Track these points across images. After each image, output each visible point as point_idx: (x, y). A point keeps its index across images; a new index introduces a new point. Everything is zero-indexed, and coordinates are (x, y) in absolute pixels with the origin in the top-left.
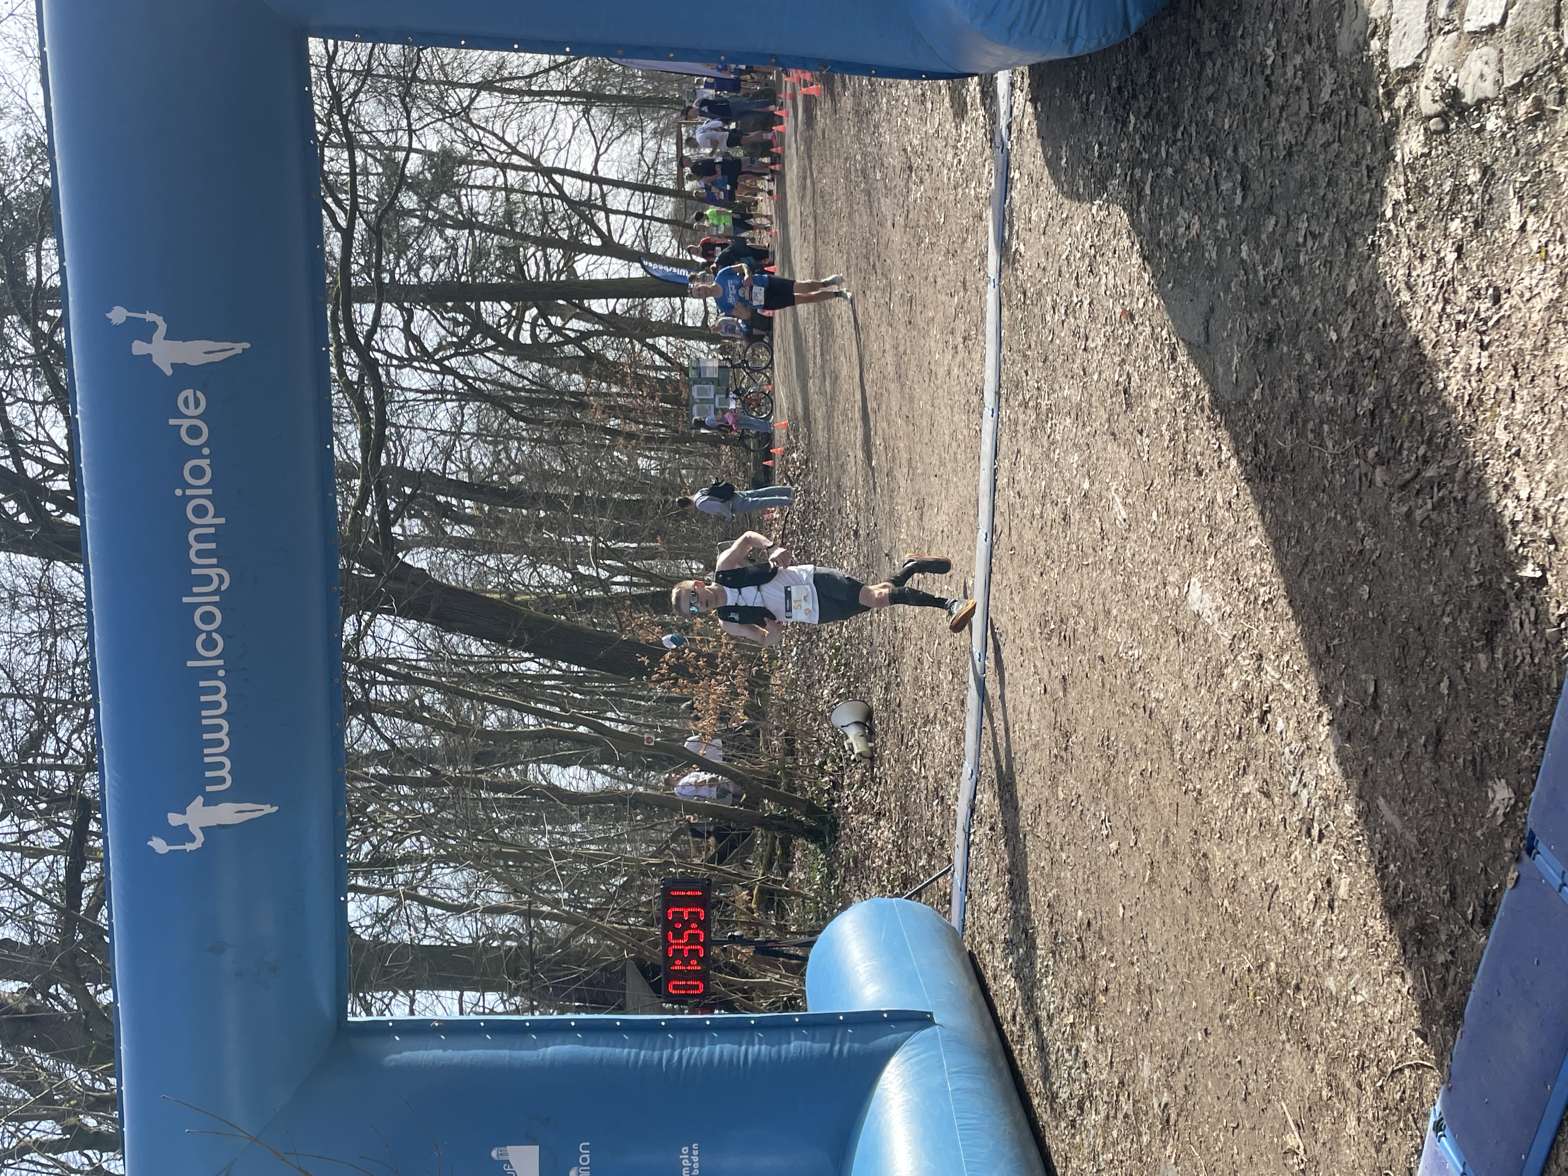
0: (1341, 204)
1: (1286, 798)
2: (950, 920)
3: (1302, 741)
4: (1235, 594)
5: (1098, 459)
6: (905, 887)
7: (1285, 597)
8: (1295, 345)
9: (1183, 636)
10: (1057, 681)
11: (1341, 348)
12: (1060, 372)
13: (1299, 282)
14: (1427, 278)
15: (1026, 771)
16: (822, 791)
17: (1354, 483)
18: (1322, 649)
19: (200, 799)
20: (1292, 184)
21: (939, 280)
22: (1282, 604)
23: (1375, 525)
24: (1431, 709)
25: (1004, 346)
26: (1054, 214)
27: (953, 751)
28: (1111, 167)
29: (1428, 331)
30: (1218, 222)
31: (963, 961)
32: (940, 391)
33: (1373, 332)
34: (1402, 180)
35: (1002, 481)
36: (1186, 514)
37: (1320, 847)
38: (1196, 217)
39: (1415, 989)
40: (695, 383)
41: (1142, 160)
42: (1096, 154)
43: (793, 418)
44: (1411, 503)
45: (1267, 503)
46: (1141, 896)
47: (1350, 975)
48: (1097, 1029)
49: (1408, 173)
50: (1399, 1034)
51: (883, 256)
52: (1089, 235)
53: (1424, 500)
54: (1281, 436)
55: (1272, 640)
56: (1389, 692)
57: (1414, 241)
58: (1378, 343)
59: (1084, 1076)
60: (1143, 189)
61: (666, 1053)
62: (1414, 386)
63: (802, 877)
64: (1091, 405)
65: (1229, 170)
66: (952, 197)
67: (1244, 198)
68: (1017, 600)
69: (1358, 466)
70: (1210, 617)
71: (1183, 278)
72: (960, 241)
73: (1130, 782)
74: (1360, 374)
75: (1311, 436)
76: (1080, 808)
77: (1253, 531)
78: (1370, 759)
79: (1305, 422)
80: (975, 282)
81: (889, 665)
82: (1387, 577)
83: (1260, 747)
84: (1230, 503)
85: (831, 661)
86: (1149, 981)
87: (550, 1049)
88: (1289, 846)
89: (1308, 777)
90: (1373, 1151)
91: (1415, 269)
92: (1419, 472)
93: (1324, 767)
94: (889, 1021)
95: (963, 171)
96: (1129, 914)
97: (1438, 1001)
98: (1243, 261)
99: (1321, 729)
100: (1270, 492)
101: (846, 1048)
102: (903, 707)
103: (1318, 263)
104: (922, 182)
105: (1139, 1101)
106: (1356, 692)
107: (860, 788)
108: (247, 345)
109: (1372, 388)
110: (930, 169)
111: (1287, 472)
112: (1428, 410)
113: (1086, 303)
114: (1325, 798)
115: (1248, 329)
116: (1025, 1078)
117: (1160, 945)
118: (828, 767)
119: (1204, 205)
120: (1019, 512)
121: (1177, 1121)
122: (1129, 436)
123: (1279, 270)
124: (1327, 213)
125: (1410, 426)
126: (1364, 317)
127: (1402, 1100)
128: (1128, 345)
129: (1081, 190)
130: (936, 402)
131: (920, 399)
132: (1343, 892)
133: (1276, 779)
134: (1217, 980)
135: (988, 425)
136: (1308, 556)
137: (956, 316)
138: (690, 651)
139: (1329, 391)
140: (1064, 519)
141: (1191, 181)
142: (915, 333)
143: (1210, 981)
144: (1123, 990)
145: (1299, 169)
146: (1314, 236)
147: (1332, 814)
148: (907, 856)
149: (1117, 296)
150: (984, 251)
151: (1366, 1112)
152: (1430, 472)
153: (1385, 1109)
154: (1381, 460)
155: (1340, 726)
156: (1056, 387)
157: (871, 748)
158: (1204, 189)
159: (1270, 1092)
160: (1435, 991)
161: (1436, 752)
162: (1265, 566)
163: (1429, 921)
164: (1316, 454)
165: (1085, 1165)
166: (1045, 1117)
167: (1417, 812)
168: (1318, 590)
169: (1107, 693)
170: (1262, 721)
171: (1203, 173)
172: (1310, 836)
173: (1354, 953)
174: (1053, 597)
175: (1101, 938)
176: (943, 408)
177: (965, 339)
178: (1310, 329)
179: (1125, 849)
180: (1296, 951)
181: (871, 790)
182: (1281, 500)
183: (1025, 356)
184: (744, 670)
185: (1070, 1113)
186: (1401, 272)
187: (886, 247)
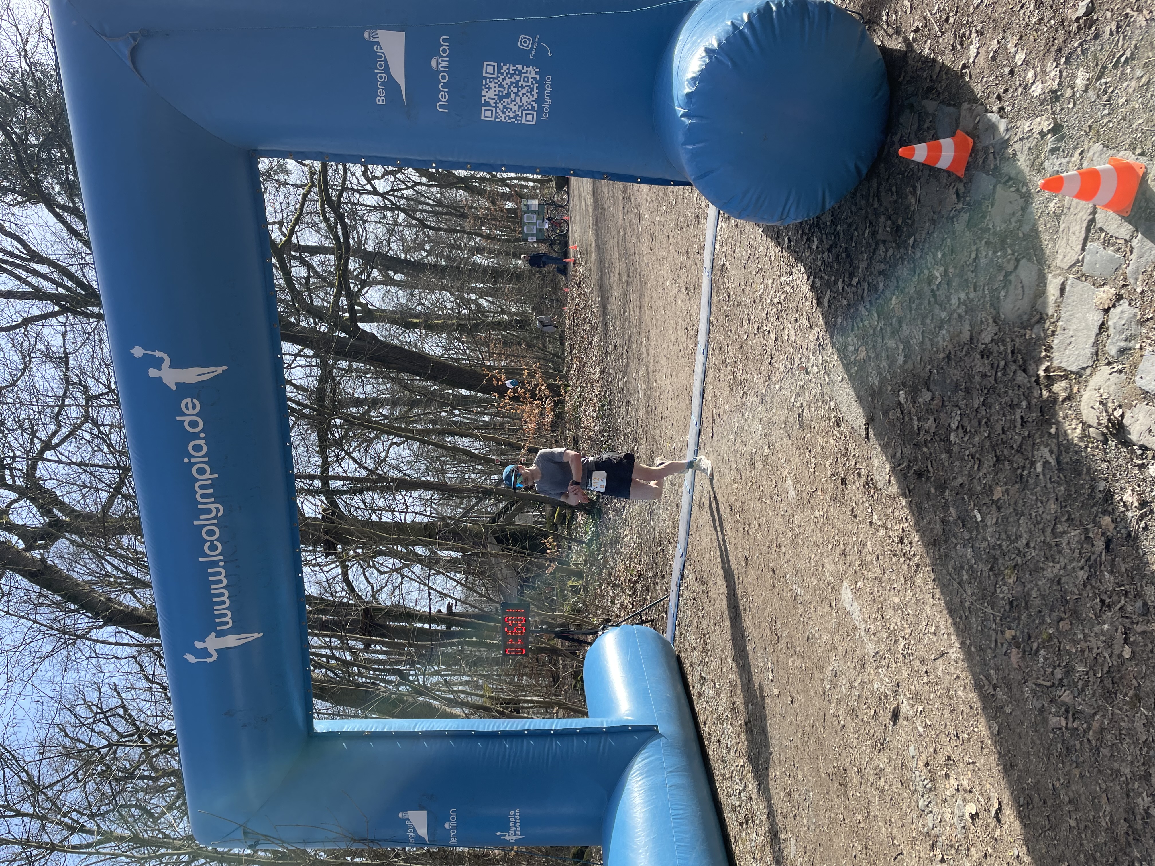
4: (879, 624)
9: (836, 613)
10: (741, 554)
11: (984, 530)
19: (213, 634)
27: (671, 528)
32: (669, 307)
33: (1016, 542)
36: (842, 533)
38: (864, 349)
40: (525, 213)
41: (823, 277)
44: (1045, 704)
52: (778, 294)
53: (1058, 714)
57: (1062, 502)
58: (1020, 553)
69: (995, 631)
70: (858, 621)
76: (754, 645)
89: (935, 810)
94: (631, 733)
98: (900, 403)
101: (607, 749)
108: (225, 368)
109: (1012, 582)
120: (719, 426)
122: (800, 446)
126: (1008, 524)
128: (803, 387)
135: (700, 358)
139: (970, 551)
146: (966, 431)
149: (797, 350)
150: (702, 245)
154: (1018, 646)
156: (748, 370)
177: (686, 288)
183: (727, 333)
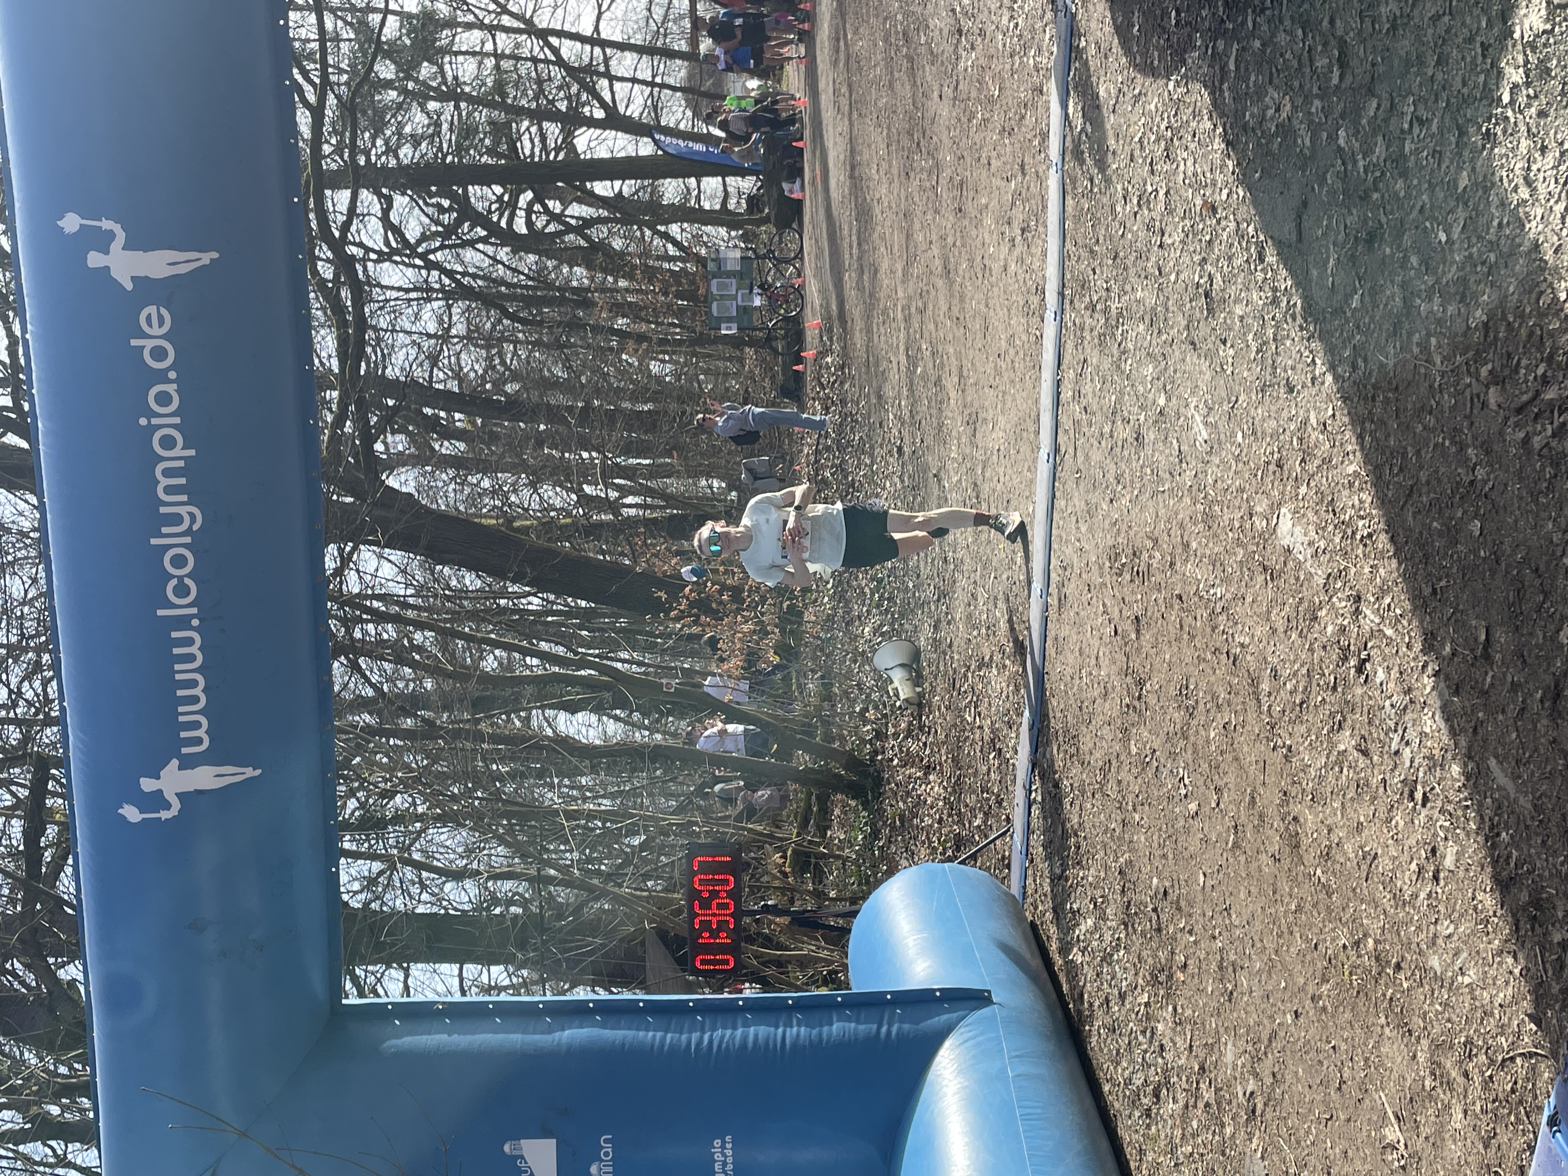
0: (1452, 86)
1: (1386, 757)
2: (1009, 887)
3: (1405, 693)
4: (1331, 528)
5: (1175, 372)
6: (958, 849)
7: (1387, 533)
8: (1399, 246)
9: (1272, 574)
10: (1129, 621)
11: (1451, 251)
12: (1132, 271)
13: (1404, 174)
14: (1549, 173)
15: (1094, 722)
16: (864, 742)
17: (1464, 404)
18: (1427, 591)
19: (175, 763)
20: (1396, 62)
21: (993, 162)
22: (1383, 541)
23: (1488, 453)
24: (1550, 660)
25: (1068, 240)
26: (1126, 89)
27: (1011, 698)
28: (1190, 36)
29: (1549, 234)
30: (1312, 104)
31: (1024, 933)
32: (995, 289)
33: (1487, 233)
34: (1520, 59)
35: (1067, 394)
36: (1275, 435)
37: (1424, 812)
38: (1287, 97)
39: (1528, 970)
40: (714, 277)
41: (1226, 31)
42: (1174, 22)
43: (827, 318)
44: (1529, 428)
45: (1367, 425)
46: (1224, 863)
47: (1456, 954)
48: (1175, 1009)
49: (1528, 52)
50: (1510, 1019)
51: (928, 132)
52: (1166, 115)
53: (1543, 425)
54: (1382, 350)
55: (1371, 581)
56: (1502, 640)
57: (1534, 130)
58: (1493, 246)
59: (1160, 1060)
60: (1226, 63)
61: (695, 1036)
62: (1534, 296)
63: (842, 837)
64: (1167, 310)
65: (1325, 44)
66: (1008, 67)
67: (1342, 77)
68: (1083, 529)
69: (1470, 385)
70: (1302, 553)
71: (1273, 167)
72: (1017, 117)
73: (1212, 735)
74: (1472, 280)
75: (1416, 350)
76: (1156, 764)
77: (1351, 456)
78: (1480, 714)
79: (1410, 334)
80: (1035, 166)
81: (939, 600)
82: (1501, 512)
83: (1358, 699)
84: (1324, 425)
85: (872, 594)
86: (1232, 957)
87: (567, 1032)
88: (1390, 811)
89: (1411, 734)
90: (1481, 1146)
91: (1535, 162)
92: (1537, 394)
93: (1429, 722)
94: (941, 1000)
95: (1020, 36)
96: (1210, 883)
97: (1554, 983)
98: (1340, 149)
99: (1426, 680)
100: (1370, 413)
101: (894, 1030)
102: (955, 648)
103: (1425, 153)
104: (973, 48)
105: (1221, 1089)
106: (1465, 640)
107: (906, 738)
108: (215, 255)
109: (1486, 297)
110: (982, 33)
111: (1390, 390)
112: (1549, 324)
113: (1162, 193)
114: (1431, 758)
115: (1346, 227)
116: (1094, 1062)
117: (1245, 917)
118: (871, 714)
119: (1296, 84)
120: (1085, 430)
121: (1263, 1111)
122: (1210, 346)
123: (1382, 159)
124: (1436, 95)
125: (1528, 341)
126: (1477, 215)
127: (1513, 1091)
128: (1210, 242)
129: (1156, 62)
130: (991, 303)
131: (972, 299)
132: (1449, 862)
133: (1375, 735)
134: (1308, 957)
135: (1050, 330)
136: (1412, 487)
137: (1013, 204)
138: (713, 584)
139: (1437, 300)
140: (1137, 439)
141: (1282, 55)
142: (966, 222)
143: (1301, 958)
144: (1204, 966)
145: (1404, 45)
146: (1422, 122)
147: (1438, 775)
148: (959, 814)
149: (1198, 185)
150: (1045, 130)
151: (1474, 1103)
152: (1550, 394)
153: (1494, 1101)
154: (1496, 379)
155: (1447, 678)
156: (1128, 288)
157: (919, 693)
158: (1296, 65)
159: (1367, 1080)
160: (1550, 973)
161: (1554, 708)
162: (1364, 496)
163: (1544, 896)
164: (1423, 371)
165: (1161, 1159)
166: (1117, 1105)
167: (1533, 773)
168: (1424, 525)
169: (1186, 637)
170: (1360, 670)
171: (1295, 47)
172: (1413, 800)
173: (1461, 930)
174: (1124, 528)
175: (1179, 909)
176: (998, 309)
177: (1023, 230)
178: (1417, 228)
179: (1206, 809)
180: (1396, 926)
181: (919, 740)
182: (1382, 422)
183: (1092, 251)
184: (774, 605)
185: (1145, 1101)
186: (1519, 165)
187: (933, 123)
